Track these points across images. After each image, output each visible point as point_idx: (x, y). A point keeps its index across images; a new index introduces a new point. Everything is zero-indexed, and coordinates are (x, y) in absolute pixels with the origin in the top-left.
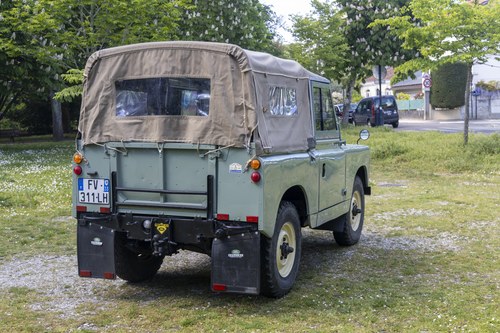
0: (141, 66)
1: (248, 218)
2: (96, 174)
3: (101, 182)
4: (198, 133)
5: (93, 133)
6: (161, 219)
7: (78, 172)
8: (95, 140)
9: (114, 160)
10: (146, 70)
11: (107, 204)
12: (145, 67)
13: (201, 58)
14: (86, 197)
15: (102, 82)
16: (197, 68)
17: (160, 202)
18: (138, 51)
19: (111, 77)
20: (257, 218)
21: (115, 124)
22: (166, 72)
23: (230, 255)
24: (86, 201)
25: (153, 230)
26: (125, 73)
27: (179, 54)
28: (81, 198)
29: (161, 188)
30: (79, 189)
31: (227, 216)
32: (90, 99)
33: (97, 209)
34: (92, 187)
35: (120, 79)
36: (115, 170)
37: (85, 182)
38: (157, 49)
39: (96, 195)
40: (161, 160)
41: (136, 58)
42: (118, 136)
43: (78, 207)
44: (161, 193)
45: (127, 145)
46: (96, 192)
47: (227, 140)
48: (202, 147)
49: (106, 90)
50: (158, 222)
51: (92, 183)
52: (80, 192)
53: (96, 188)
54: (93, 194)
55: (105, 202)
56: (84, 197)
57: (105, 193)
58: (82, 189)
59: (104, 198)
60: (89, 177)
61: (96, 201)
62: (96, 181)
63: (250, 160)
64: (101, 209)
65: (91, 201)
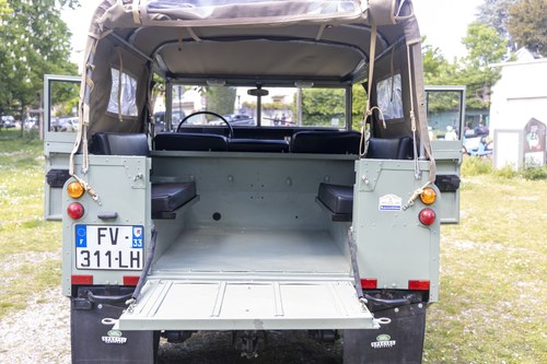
1: (412, 283)
2: (115, 218)
3: (125, 232)
7: (77, 214)
11: (138, 270)
14: (93, 259)
20: (427, 284)
23: (374, 345)
24: (94, 265)
28: (81, 259)
30: (78, 245)
31: (374, 282)
33: (118, 280)
34: (106, 240)
37: (92, 233)
39: (115, 255)
43: (74, 278)
46: (115, 250)
51: (107, 233)
52: (80, 249)
53: (114, 242)
54: (109, 253)
55: (135, 267)
56: (88, 259)
57: (135, 251)
58: (84, 245)
59: (132, 259)
60: (100, 222)
61: (115, 265)
62: (114, 229)
63: (420, 191)
64: (125, 279)
65: (104, 264)
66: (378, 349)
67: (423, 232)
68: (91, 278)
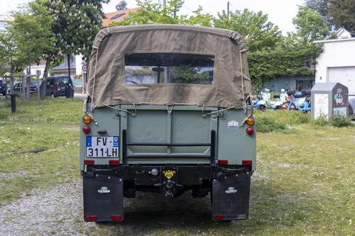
0: (151, 42)
1: (243, 162)
2: (105, 132)
3: (110, 139)
4: (203, 98)
5: (104, 97)
6: (169, 167)
7: (87, 131)
8: (107, 103)
9: (124, 120)
10: (156, 46)
11: (117, 157)
12: (154, 44)
13: (205, 40)
14: (95, 152)
15: (113, 54)
16: (202, 46)
17: (168, 153)
18: (149, 30)
19: (122, 50)
20: (251, 162)
21: (127, 90)
22: (175, 49)
23: (227, 192)
24: (95, 155)
25: (161, 176)
26: (134, 48)
27: (186, 35)
28: (89, 153)
29: (169, 142)
30: (87, 146)
31: (227, 161)
32: (100, 68)
33: (106, 162)
34: (101, 143)
35: (130, 53)
36: (126, 129)
37: (94, 140)
38: (167, 30)
39: (105, 150)
40: (169, 120)
41: (146, 35)
42: (130, 100)
43: (85, 161)
44: (169, 146)
45: (138, 108)
46: (105, 148)
47: (229, 104)
48: (207, 109)
49: (116, 61)
50: (166, 170)
51: (101, 140)
52: (88, 148)
53: (105, 144)
54: (102, 150)
55: (115, 156)
56: (92, 152)
57: (115, 148)
58: (90, 146)
59: (113, 152)
60: (98, 135)
61: (105, 155)
62: (105, 138)
63: (247, 119)
64: (110, 161)
65: (100, 155)
66: (229, 194)
67: (248, 138)
68: (93, 162)
